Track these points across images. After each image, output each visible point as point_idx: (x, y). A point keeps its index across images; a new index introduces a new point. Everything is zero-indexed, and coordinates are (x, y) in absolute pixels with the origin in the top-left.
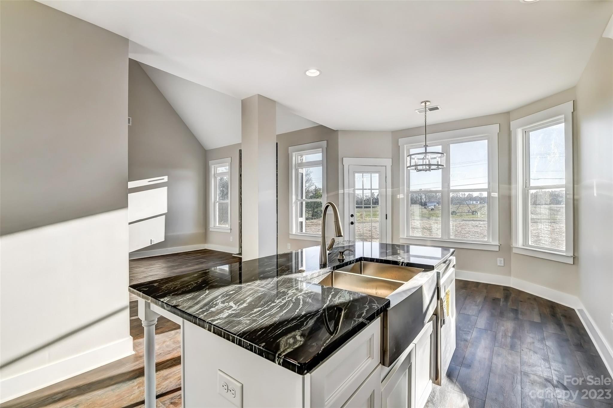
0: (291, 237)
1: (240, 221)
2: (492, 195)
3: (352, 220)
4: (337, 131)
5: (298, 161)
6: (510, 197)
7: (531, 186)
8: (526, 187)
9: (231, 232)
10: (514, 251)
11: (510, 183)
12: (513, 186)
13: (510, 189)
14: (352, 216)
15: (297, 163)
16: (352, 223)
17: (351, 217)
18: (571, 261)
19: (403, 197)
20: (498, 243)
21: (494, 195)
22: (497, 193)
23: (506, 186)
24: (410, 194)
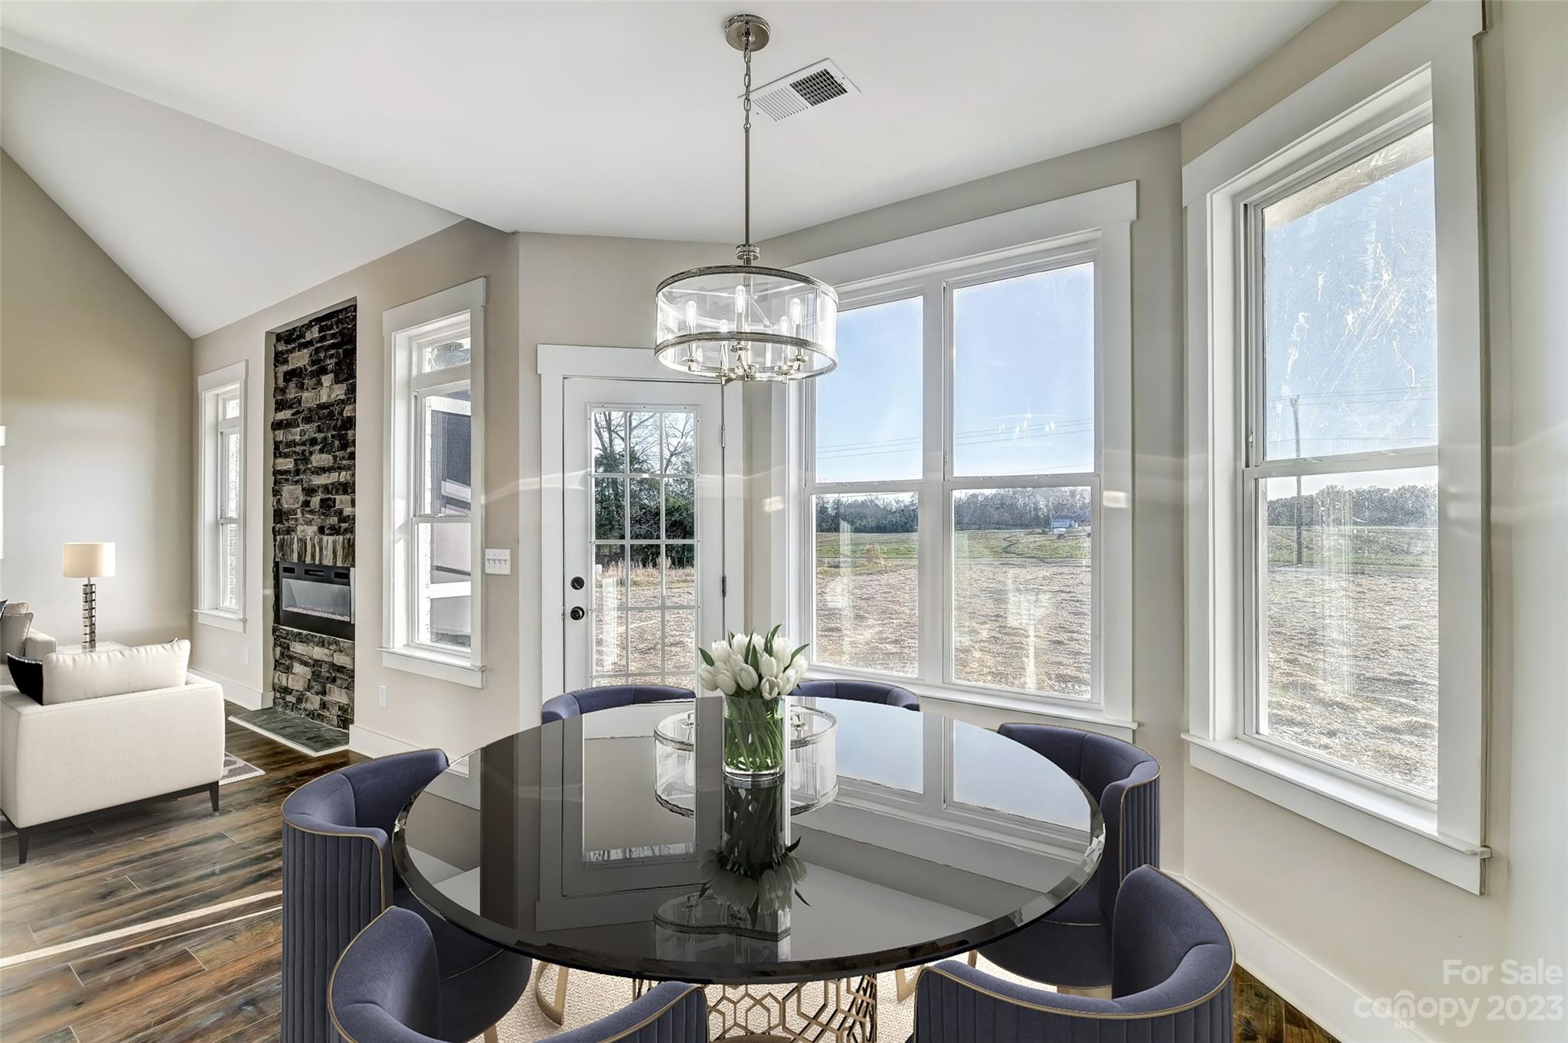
0: (387, 662)
1: (270, 592)
2: (1106, 503)
3: (575, 598)
4: (514, 233)
5: (420, 366)
6: (1178, 512)
7: (1268, 458)
8: (1247, 466)
9: (245, 632)
10: (1195, 759)
11: (1179, 448)
12: (1192, 459)
13: (1179, 474)
14: (578, 583)
15: (414, 373)
16: (577, 614)
17: (574, 587)
18: (1468, 877)
19: (780, 506)
20: (1130, 720)
21: (1117, 500)
22: (1125, 491)
23: (1166, 460)
24: (814, 497)
